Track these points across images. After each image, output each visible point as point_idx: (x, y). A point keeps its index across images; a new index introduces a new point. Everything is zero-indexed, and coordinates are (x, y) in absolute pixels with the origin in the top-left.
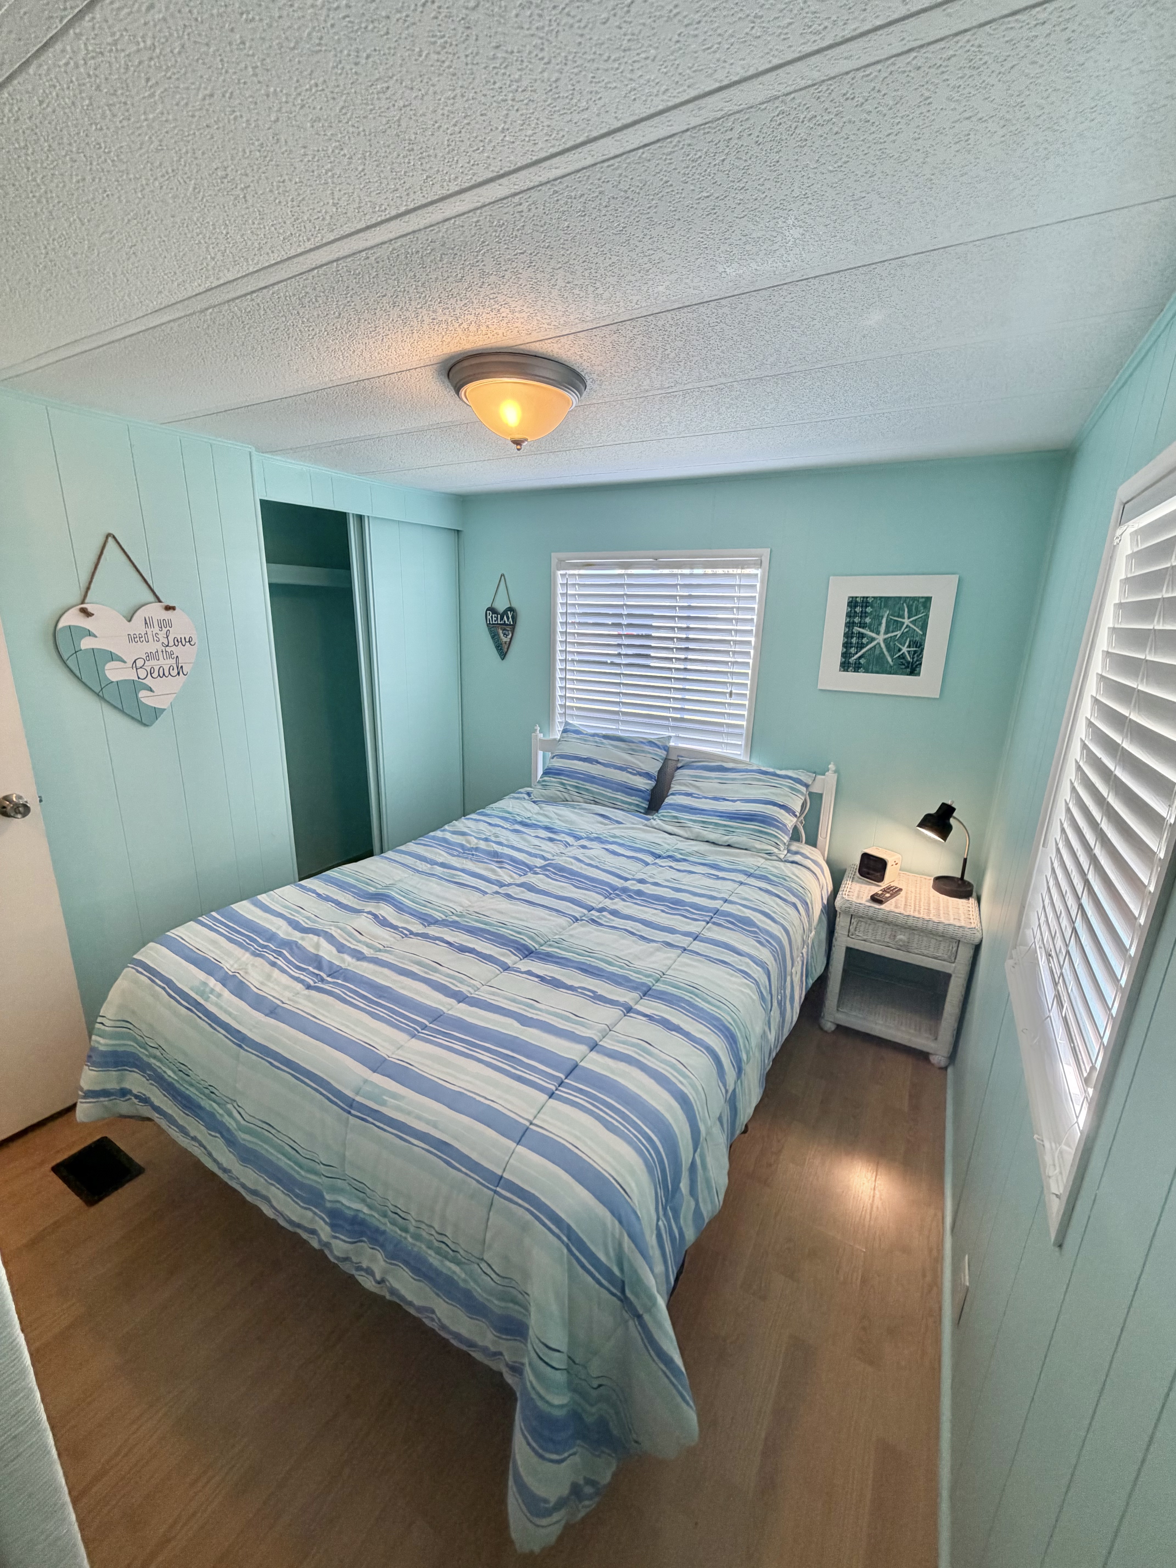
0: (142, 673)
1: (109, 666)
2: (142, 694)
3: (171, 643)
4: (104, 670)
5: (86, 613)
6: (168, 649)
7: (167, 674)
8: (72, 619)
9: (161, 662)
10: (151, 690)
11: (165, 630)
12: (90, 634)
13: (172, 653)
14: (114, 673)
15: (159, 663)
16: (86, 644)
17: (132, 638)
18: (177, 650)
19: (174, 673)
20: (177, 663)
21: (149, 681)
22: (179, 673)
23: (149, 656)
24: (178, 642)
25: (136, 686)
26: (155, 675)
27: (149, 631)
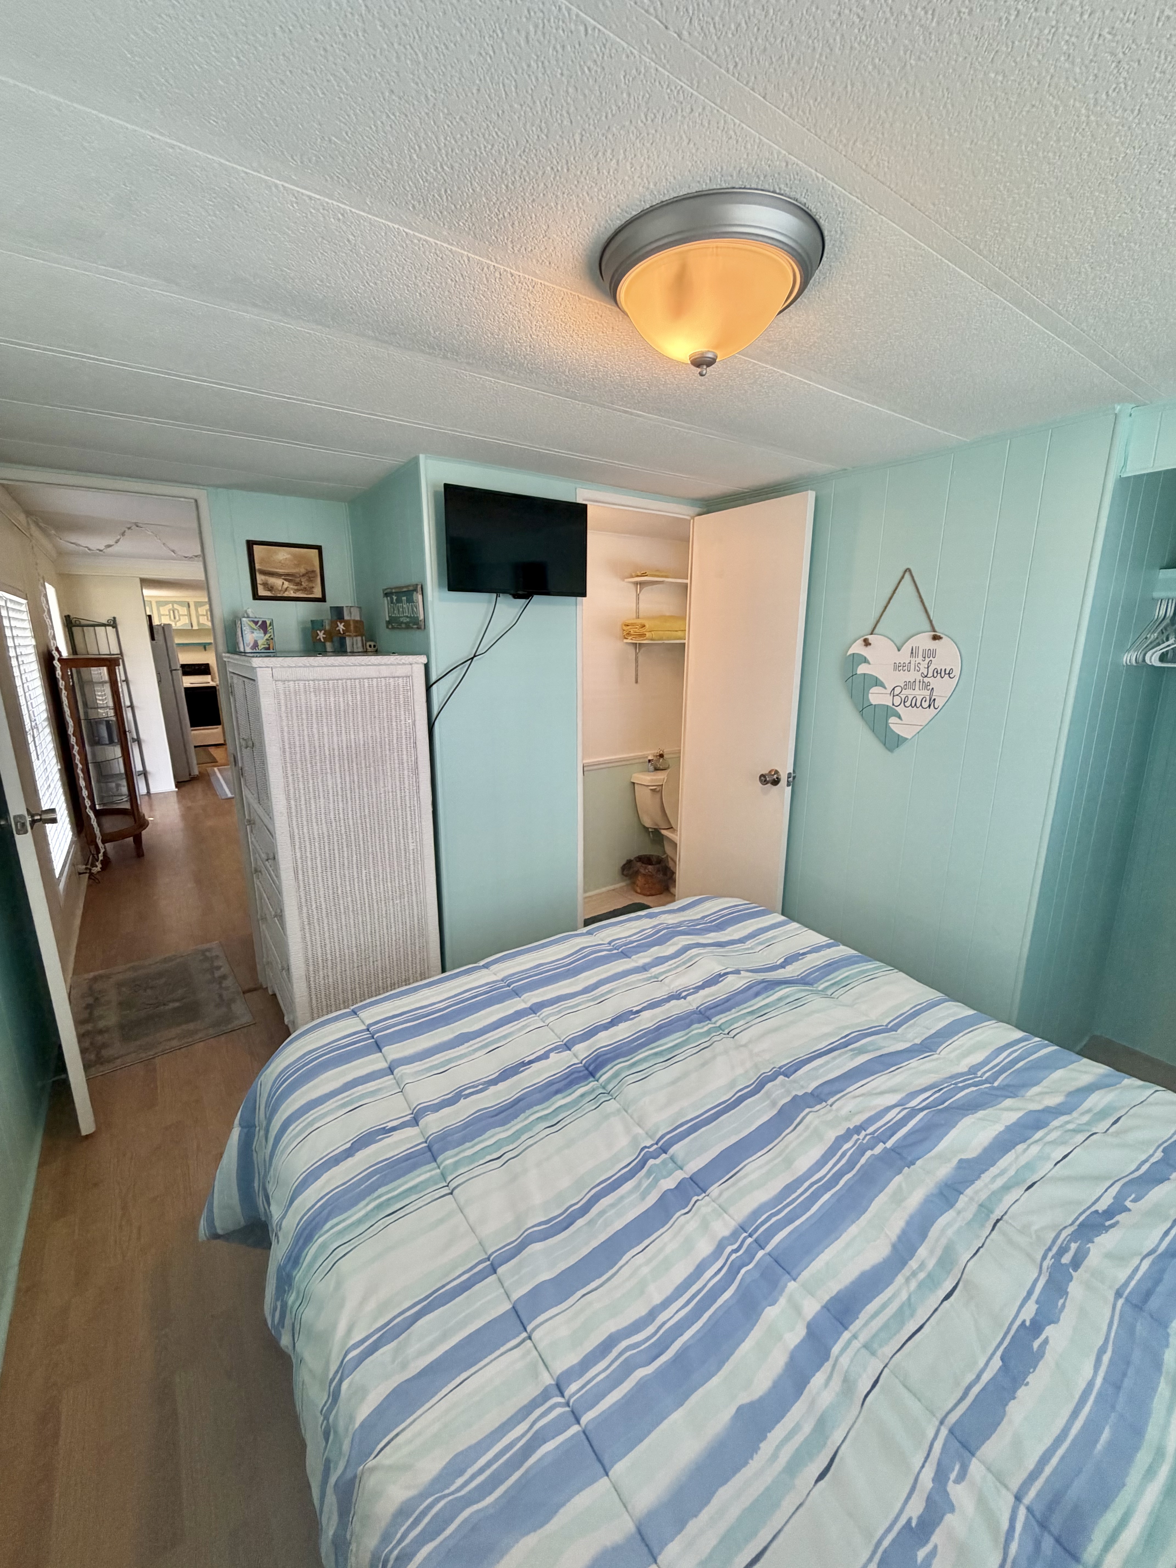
0: (897, 701)
1: (875, 690)
2: (893, 720)
3: (930, 674)
4: (868, 693)
5: (867, 643)
6: (926, 680)
7: (918, 705)
8: (858, 648)
9: (917, 692)
10: (900, 717)
11: (927, 660)
12: (866, 661)
13: (928, 684)
14: (877, 697)
15: (914, 692)
16: (862, 669)
17: (897, 667)
18: (935, 682)
19: (925, 705)
20: (931, 695)
21: (900, 710)
22: (930, 706)
23: (908, 685)
24: (938, 673)
25: (889, 712)
26: (907, 704)
27: (913, 660)
